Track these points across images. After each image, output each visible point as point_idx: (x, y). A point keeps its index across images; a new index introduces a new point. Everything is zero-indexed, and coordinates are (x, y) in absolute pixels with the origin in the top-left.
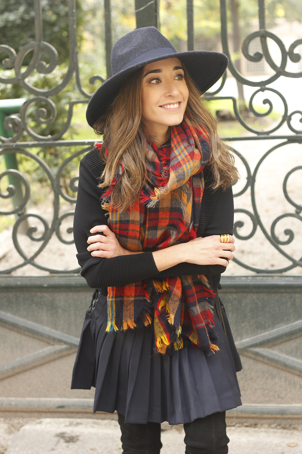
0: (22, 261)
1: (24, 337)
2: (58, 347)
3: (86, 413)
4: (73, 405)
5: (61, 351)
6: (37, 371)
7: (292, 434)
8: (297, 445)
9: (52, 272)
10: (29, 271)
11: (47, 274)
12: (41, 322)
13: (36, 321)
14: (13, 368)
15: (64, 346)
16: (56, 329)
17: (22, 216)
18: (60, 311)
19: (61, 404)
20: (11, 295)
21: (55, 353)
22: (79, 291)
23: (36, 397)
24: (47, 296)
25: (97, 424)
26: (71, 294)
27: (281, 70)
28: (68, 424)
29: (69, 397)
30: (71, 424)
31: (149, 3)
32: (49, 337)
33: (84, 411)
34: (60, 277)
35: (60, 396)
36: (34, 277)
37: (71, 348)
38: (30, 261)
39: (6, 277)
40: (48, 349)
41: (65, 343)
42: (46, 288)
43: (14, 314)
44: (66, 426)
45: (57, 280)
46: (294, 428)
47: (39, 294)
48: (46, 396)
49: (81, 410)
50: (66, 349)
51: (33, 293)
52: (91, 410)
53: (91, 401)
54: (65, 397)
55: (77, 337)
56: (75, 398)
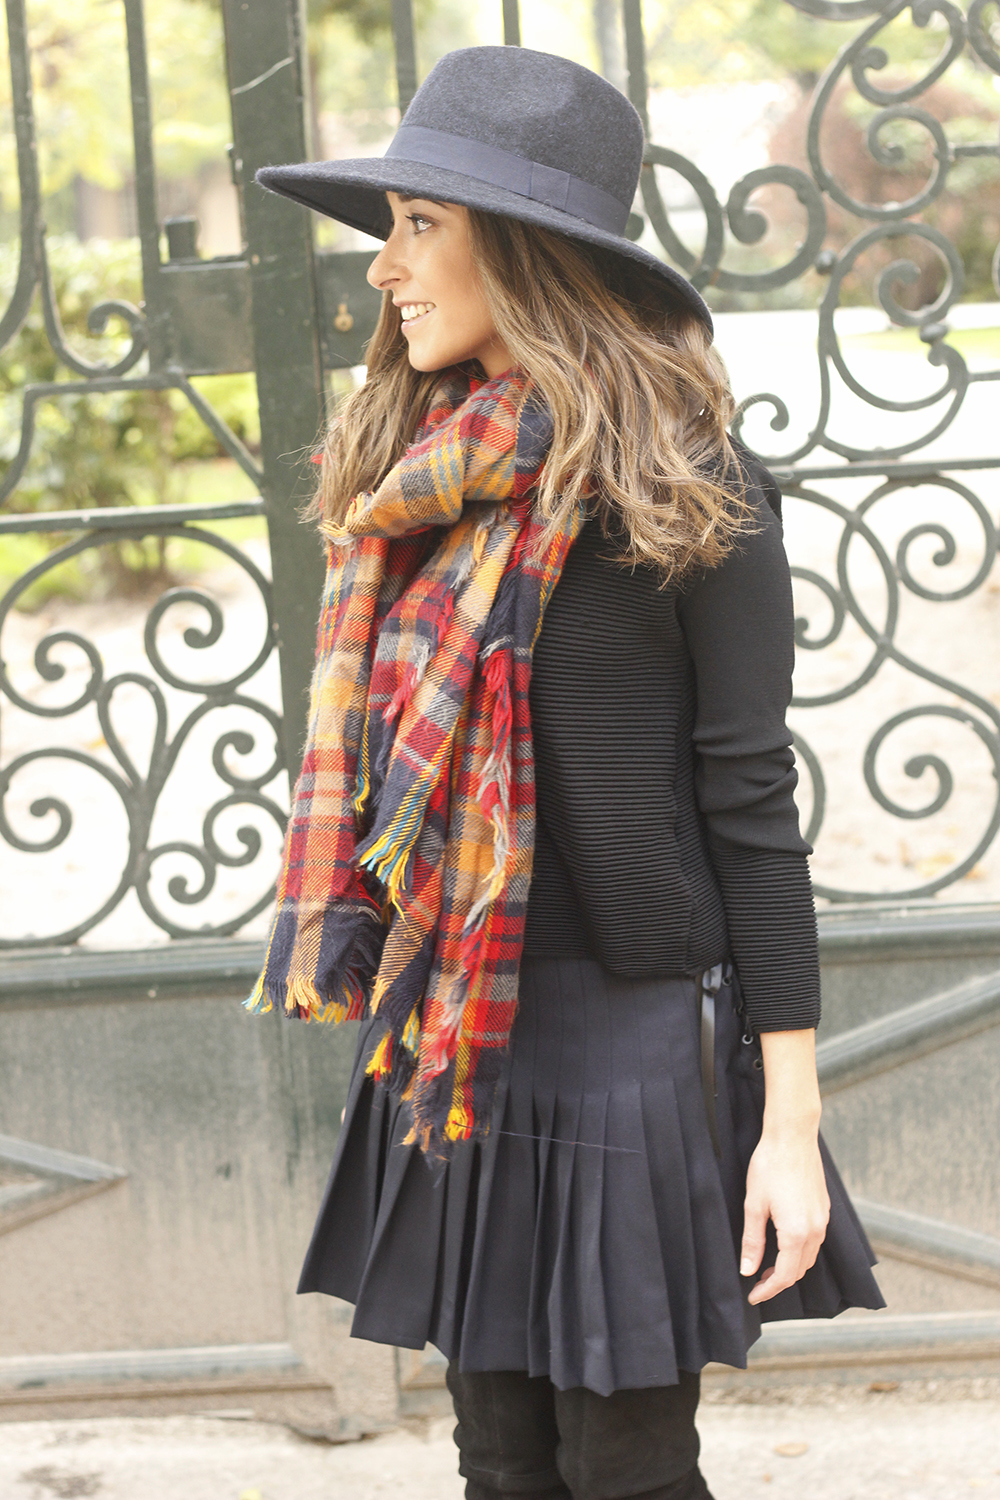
3: (117, 1397)
4: (73, 1376)
5: (27, 1201)
7: (781, 1416)
8: (805, 1451)
15: (35, 1186)
18: (18, 1071)
19: (32, 1376)
22: (79, 1003)
25: (150, 1431)
26: (50, 1015)
27: (706, 268)
28: (51, 1438)
29: (56, 1352)
30: (61, 1439)
31: (278, 66)
33: (109, 1391)
34: (12, 960)
35: (26, 1348)
37: (58, 1191)
41: (40, 1174)
44: (47, 1446)
46: (781, 1400)
49: (99, 1389)
50: (44, 1195)
52: (134, 1387)
53: (134, 1358)
54: (44, 1349)
55: (76, 1152)
56: (76, 1350)
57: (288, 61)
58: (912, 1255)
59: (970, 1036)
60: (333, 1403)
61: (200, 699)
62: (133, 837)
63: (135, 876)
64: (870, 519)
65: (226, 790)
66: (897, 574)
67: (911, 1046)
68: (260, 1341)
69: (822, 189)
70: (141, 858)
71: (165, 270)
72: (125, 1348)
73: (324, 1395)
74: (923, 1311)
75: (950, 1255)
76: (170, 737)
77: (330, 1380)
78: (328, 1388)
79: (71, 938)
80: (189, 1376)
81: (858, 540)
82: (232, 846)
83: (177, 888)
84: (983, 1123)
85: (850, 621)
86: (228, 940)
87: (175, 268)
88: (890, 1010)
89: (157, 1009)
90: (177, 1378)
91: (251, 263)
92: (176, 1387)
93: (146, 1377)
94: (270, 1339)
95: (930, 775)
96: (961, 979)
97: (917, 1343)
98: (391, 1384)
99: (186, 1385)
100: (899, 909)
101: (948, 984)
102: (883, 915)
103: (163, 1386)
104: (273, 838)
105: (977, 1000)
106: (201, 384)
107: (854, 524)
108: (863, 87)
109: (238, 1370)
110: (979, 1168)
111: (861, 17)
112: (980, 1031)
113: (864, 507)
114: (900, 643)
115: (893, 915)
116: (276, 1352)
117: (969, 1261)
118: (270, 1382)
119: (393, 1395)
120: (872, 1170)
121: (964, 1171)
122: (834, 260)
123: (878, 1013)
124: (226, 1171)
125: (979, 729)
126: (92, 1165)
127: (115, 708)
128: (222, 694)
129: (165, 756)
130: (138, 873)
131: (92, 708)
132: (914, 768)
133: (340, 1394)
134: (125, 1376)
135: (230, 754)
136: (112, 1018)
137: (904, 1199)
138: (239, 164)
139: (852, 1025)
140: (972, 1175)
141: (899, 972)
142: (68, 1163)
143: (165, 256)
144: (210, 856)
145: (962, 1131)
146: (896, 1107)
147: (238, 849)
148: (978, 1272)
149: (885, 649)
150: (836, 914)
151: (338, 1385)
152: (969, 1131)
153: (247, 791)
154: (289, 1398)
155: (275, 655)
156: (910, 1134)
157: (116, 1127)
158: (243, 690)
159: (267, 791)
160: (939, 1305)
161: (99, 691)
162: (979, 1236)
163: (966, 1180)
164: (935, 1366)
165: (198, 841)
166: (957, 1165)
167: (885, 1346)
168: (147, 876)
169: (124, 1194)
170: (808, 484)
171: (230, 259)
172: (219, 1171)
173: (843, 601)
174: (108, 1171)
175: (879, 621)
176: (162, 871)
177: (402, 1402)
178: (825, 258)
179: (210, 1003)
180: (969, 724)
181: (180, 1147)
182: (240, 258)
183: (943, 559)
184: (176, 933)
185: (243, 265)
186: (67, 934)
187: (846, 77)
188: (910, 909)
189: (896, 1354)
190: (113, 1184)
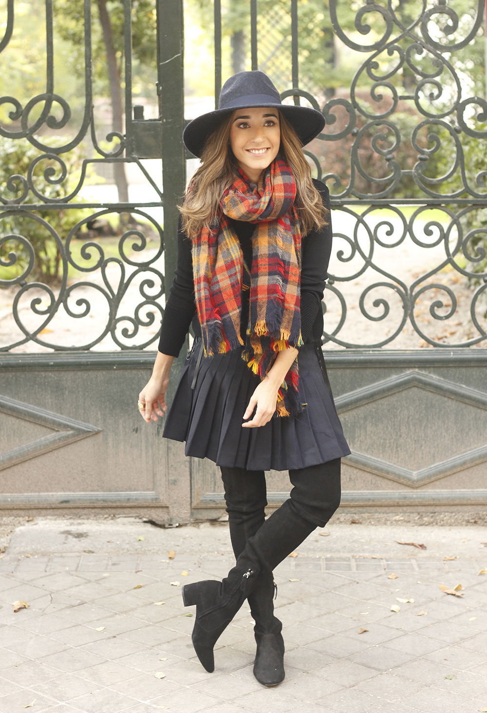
0: (23, 337)
1: (23, 423)
2: (63, 433)
3: (94, 508)
4: (79, 499)
5: (68, 437)
6: (37, 461)
8: (329, 534)
9: (58, 349)
10: (32, 348)
11: (52, 350)
12: (44, 406)
13: (38, 405)
14: (11, 459)
15: (71, 432)
16: (62, 414)
17: (25, 286)
18: (67, 392)
19: (65, 499)
20: (10, 375)
21: (59, 439)
22: (89, 370)
23: (36, 492)
24: (52, 375)
26: (79, 373)
28: (68, 524)
29: (74, 491)
30: (71, 524)
31: (176, 56)
32: (54, 422)
33: (91, 505)
34: (67, 354)
35: (63, 490)
36: (38, 354)
37: (77, 435)
38: (31, 337)
39: (5, 355)
40: (52, 436)
41: (72, 428)
42: (52, 366)
43: (13, 397)
45: (64, 358)
47: (43, 374)
48: (47, 491)
49: (88, 505)
50: (73, 435)
51: (36, 373)
52: (100, 504)
53: (101, 494)
54: (70, 490)
55: (85, 422)
56: (80, 491)
57: (179, 55)
58: (369, 470)
59: (391, 395)
60: (168, 513)
61: (136, 268)
62: (111, 314)
63: (111, 328)
64: (365, 219)
65: (144, 299)
66: (374, 238)
67: (371, 397)
68: (144, 491)
69: (355, 108)
70: (113, 321)
71: (133, 122)
72: (98, 491)
73: (165, 510)
74: (371, 490)
75: (381, 470)
76: (125, 281)
77: (168, 505)
78: (167, 507)
79: (87, 348)
80: (120, 501)
81: (361, 225)
82: (144, 318)
83: (125, 332)
84: (394, 425)
85: (357, 253)
86: (141, 351)
87: (136, 122)
88: (365, 385)
89: (116, 373)
90: (115, 502)
91: (163, 121)
92: (114, 505)
93: (104, 501)
94: (148, 490)
95: (382, 305)
96: (389, 376)
97: (369, 500)
98: (189, 507)
99: (118, 504)
100: (369, 351)
101: (385, 377)
102: (364, 353)
103: (110, 504)
104: (159, 317)
105: (394, 383)
106: (143, 162)
107: (360, 220)
108: (371, 75)
109: (136, 499)
110: (392, 440)
111: (371, 51)
112: (395, 393)
113: (364, 214)
114: (373, 261)
115: (367, 352)
116: (150, 494)
117: (388, 472)
118: (147, 504)
119: (189, 511)
120: (356, 440)
121: (387, 442)
122: (358, 131)
123: (360, 386)
124: (136, 430)
125: (399, 291)
126: (91, 426)
127: (107, 270)
128: (144, 267)
129: (124, 286)
130: (112, 326)
131: (99, 270)
132: (376, 304)
133: (171, 509)
134: (97, 500)
135: (146, 288)
136: (100, 376)
137: (367, 450)
138: (161, 88)
139: (352, 390)
140: (390, 443)
141: (368, 372)
142: (82, 425)
143: (133, 118)
144: (137, 322)
145: (387, 428)
146: (365, 419)
147: (146, 320)
148: (390, 477)
149: (368, 263)
150: (348, 351)
151: (170, 506)
152: (390, 428)
153: (151, 300)
154: (153, 510)
155: (163, 254)
156: (369, 428)
157: (99, 413)
158: (151, 266)
159: (157, 301)
160: (377, 488)
161: (102, 264)
162: (391, 464)
163: (388, 445)
164: (375, 509)
165: (133, 317)
166: (385, 439)
167: (358, 500)
168: (115, 328)
169: (101, 436)
170: (345, 206)
171: (155, 120)
172: (134, 431)
173: (355, 246)
174: (96, 429)
175: (367, 254)
176: (120, 326)
177: (192, 514)
178: (355, 130)
179: (134, 372)
180: (396, 289)
181: (121, 421)
182: (159, 120)
183: (389, 233)
184: (123, 347)
185: (161, 122)
186: (86, 346)
187: (365, 72)
188: (373, 351)
189: (362, 504)
190: (97, 433)
